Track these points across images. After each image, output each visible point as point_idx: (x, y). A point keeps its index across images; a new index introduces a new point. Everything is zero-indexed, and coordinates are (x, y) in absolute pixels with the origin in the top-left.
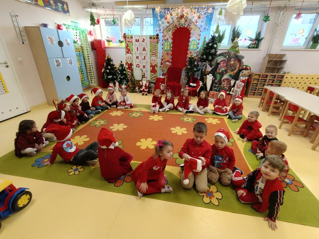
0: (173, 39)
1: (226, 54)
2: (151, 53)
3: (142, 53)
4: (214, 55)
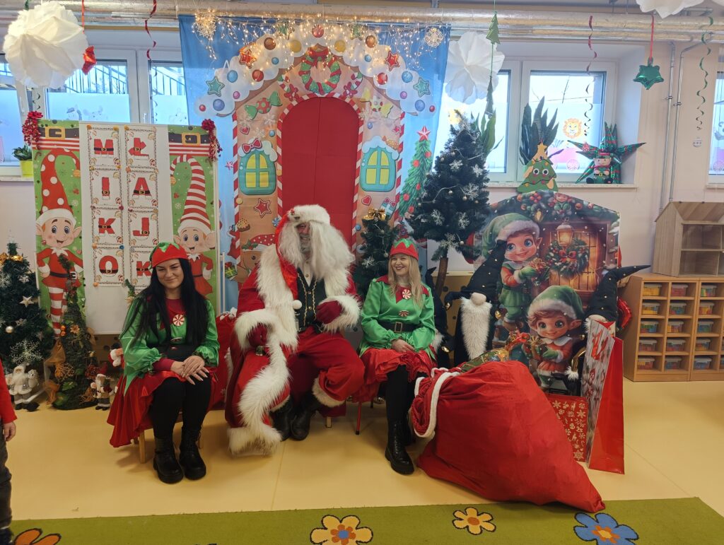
0: (282, 142)
1: (531, 203)
2: (178, 206)
3: (130, 202)
4: (479, 209)
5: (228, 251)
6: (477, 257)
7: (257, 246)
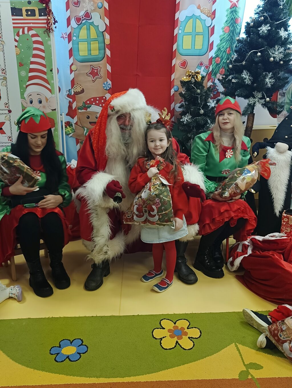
5: (67, 112)
6: (280, 112)
7: (91, 106)
